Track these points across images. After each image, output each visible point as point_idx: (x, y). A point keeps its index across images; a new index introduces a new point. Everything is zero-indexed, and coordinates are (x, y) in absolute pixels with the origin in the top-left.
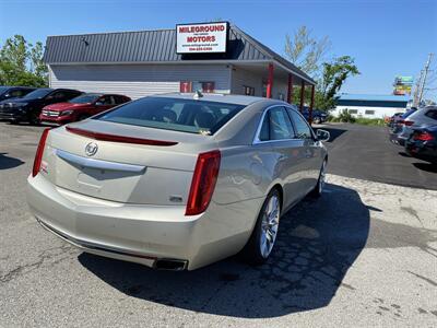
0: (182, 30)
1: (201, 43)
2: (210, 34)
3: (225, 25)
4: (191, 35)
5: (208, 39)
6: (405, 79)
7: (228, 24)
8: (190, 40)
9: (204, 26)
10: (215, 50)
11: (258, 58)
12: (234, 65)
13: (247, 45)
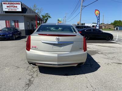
0: (4, 4)
1: (12, 8)
2: (15, 5)
3: (20, 3)
4: (8, 5)
5: (15, 7)
6: (60, 19)
7: (21, 3)
8: (8, 7)
9: (13, 3)
10: (17, 10)
11: (32, 13)
12: (24, 15)
13: (28, 9)
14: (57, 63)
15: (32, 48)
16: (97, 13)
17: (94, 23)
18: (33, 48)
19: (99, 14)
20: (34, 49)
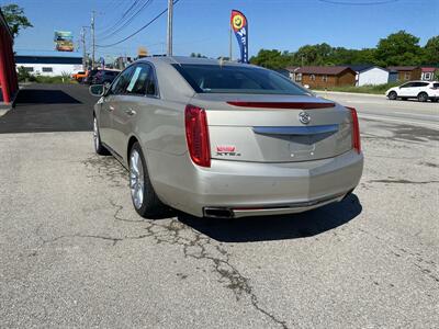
6: (65, 34)
14: (306, 200)
15: (219, 157)
16: (238, 22)
17: (196, 54)
18: (224, 156)
19: (246, 27)
20: (228, 157)
